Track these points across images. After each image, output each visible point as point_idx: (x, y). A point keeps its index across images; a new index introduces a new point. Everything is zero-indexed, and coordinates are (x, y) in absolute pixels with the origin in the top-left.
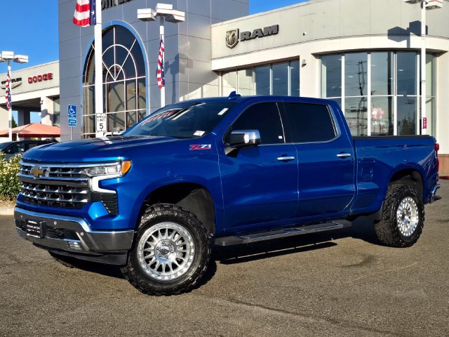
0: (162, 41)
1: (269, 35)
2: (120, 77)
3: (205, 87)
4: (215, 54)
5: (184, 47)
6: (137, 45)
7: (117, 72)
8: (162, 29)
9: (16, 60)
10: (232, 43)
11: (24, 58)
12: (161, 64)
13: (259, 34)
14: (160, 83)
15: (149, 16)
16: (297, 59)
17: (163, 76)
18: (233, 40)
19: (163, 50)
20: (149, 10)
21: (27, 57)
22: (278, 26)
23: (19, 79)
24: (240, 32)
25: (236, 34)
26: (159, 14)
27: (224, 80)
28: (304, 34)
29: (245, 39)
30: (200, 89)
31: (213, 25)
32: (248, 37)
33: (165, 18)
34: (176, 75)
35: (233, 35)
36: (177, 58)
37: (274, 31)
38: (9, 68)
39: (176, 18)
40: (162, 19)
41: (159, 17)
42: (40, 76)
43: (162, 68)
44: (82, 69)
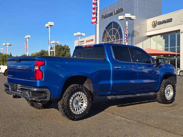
0: (127, 27)
1: (168, 22)
2: (114, 39)
3: (144, 42)
4: (148, 30)
5: (136, 28)
6: (120, 28)
7: (113, 38)
8: (127, 22)
9: (81, 35)
10: (154, 25)
11: (84, 34)
12: (126, 35)
13: (164, 22)
14: (126, 41)
15: (122, 18)
16: (179, 30)
17: (127, 39)
18: (155, 25)
19: (127, 30)
20: (122, 16)
21: (85, 34)
22: (172, 19)
23: (83, 41)
24: (157, 21)
25: (156, 23)
26: (125, 17)
27: (151, 39)
28: (182, 21)
29: (159, 24)
30: (142, 42)
31: (147, 20)
32: (160, 23)
33: (128, 18)
34: (133, 38)
35: (155, 23)
36: (133, 32)
37: (170, 20)
38: (79, 38)
39: (132, 18)
40: (127, 19)
41: (126, 18)
42: (89, 40)
43: (126, 36)
44: (102, 37)
